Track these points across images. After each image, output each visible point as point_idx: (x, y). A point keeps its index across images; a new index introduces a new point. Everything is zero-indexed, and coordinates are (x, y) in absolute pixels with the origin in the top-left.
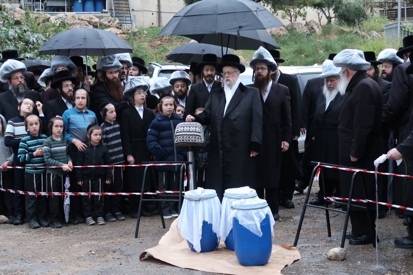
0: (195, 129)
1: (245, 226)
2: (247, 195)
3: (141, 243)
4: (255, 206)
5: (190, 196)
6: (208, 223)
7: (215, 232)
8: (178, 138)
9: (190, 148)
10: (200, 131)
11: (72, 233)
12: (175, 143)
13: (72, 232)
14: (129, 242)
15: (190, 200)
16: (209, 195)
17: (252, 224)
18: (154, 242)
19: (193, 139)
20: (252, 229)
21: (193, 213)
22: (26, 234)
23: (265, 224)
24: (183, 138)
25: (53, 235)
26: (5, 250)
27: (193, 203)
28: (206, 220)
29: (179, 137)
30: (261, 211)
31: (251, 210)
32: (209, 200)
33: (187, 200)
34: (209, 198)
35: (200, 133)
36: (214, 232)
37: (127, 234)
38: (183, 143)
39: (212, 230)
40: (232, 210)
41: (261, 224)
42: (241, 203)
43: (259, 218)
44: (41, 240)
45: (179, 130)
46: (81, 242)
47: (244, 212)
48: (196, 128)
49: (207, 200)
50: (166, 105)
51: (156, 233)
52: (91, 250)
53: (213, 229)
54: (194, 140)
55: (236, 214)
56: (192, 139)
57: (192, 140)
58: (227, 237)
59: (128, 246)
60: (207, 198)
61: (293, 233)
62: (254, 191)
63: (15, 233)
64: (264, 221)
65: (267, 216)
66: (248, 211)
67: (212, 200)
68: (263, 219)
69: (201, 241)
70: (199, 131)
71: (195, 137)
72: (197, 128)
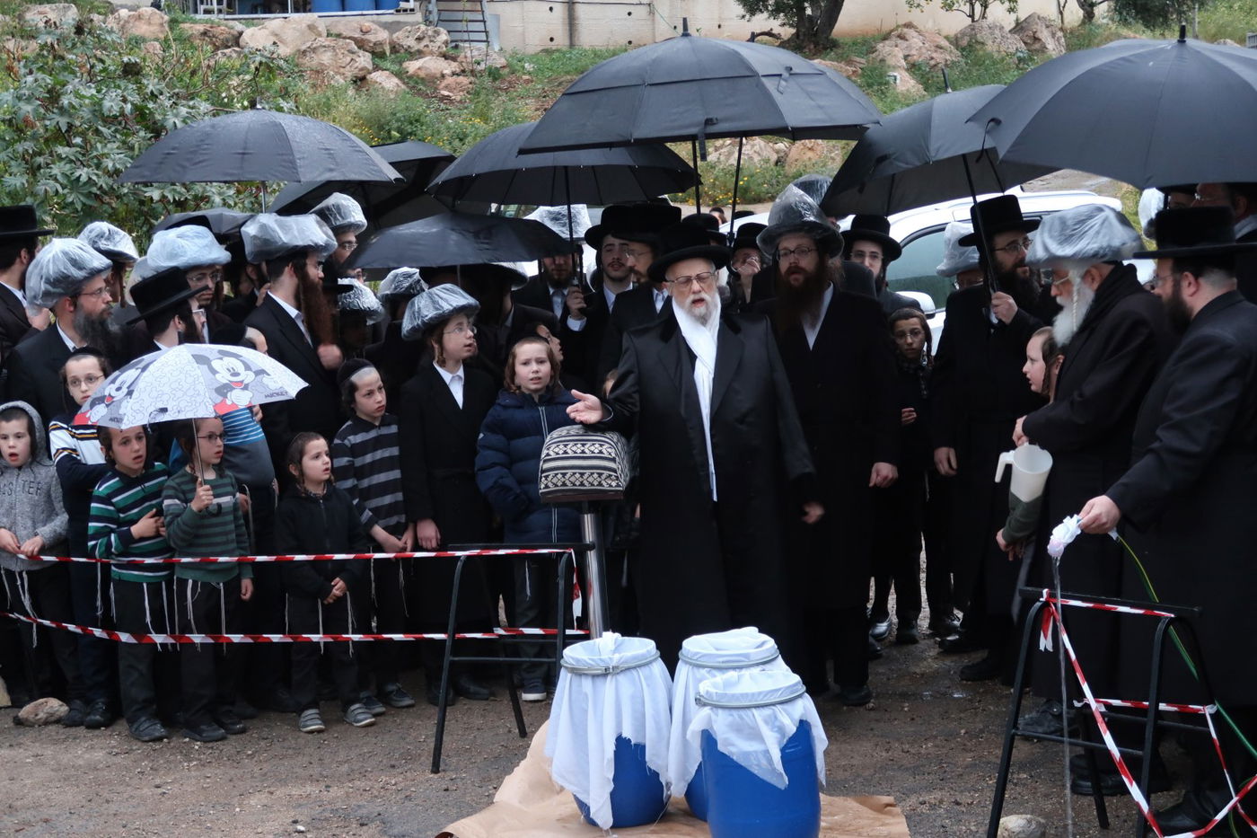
0: (600, 448)
1: (735, 758)
2: (747, 656)
3: (446, 790)
4: (765, 696)
5: (578, 661)
6: (633, 743)
7: (653, 768)
8: (549, 479)
9: (586, 506)
10: (613, 455)
11: (251, 755)
12: (540, 491)
13: (250, 752)
14: (413, 789)
15: (577, 672)
16: (635, 658)
17: (756, 752)
18: (484, 789)
19: (595, 479)
20: (757, 765)
21: (586, 711)
22: (119, 759)
23: (797, 748)
24: (564, 477)
25: (195, 763)
26: (46, 821)
27: (587, 684)
28: (627, 734)
29: (552, 473)
30: (785, 711)
31: (754, 710)
32: (634, 672)
33: (569, 675)
34: (634, 668)
35: (613, 460)
36: (650, 769)
37: (409, 757)
38: (565, 493)
39: (645, 762)
40: (697, 707)
41: (783, 750)
42: (727, 684)
43: (776, 731)
44: (158, 781)
45: (551, 453)
46: (272, 789)
47: (732, 715)
48: (601, 445)
49: (628, 673)
50: (526, 363)
51: (497, 755)
52: (297, 818)
53: (647, 759)
54: (596, 483)
55: (710, 721)
56: (591, 479)
57: (591, 481)
58: (690, 781)
59: (407, 803)
60: (628, 669)
61: (903, 751)
62: (770, 643)
63: (87, 756)
64: (792, 739)
65: (804, 726)
66: (742, 713)
67: (642, 672)
68: (791, 735)
69: (612, 794)
70: (610, 454)
71: (600, 475)
72: (604, 447)
